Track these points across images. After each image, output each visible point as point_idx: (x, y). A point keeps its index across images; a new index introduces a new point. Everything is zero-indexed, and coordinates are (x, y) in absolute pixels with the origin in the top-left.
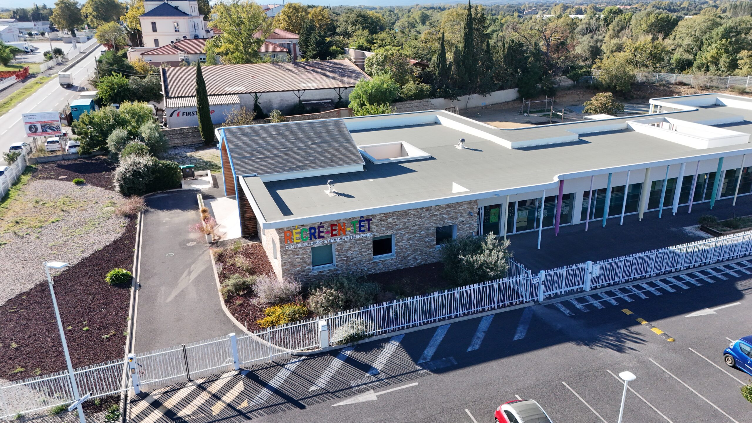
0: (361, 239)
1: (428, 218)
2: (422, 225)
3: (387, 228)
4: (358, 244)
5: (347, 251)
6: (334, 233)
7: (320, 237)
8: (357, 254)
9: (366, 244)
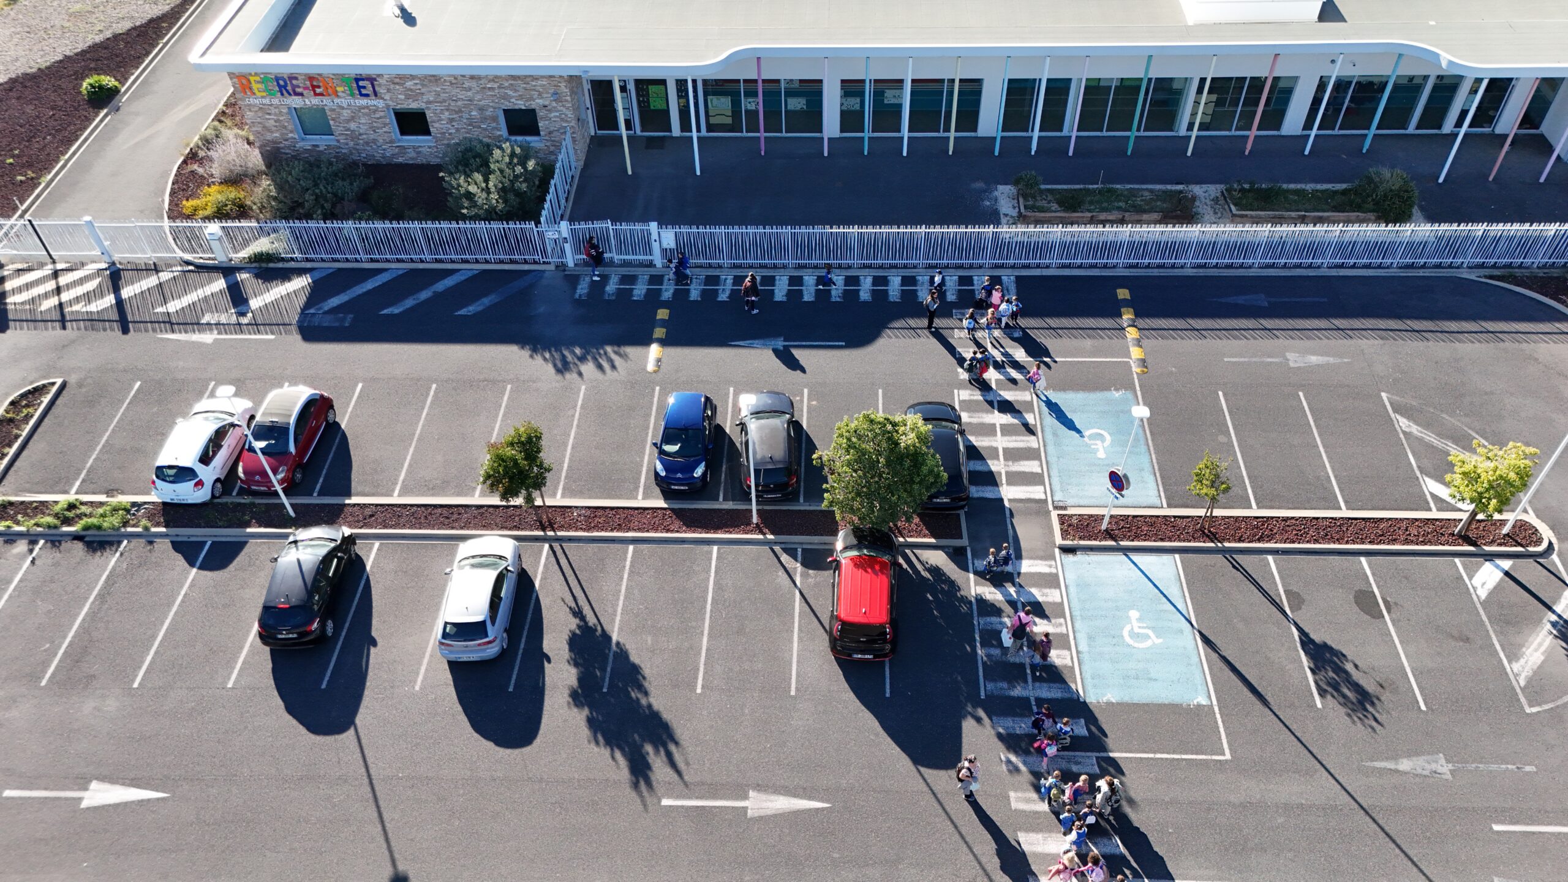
0: (367, 107)
1: (478, 92)
2: (469, 100)
3: (408, 97)
4: (364, 114)
5: (348, 121)
6: (318, 91)
7: (296, 94)
8: (367, 130)
9: (377, 116)
